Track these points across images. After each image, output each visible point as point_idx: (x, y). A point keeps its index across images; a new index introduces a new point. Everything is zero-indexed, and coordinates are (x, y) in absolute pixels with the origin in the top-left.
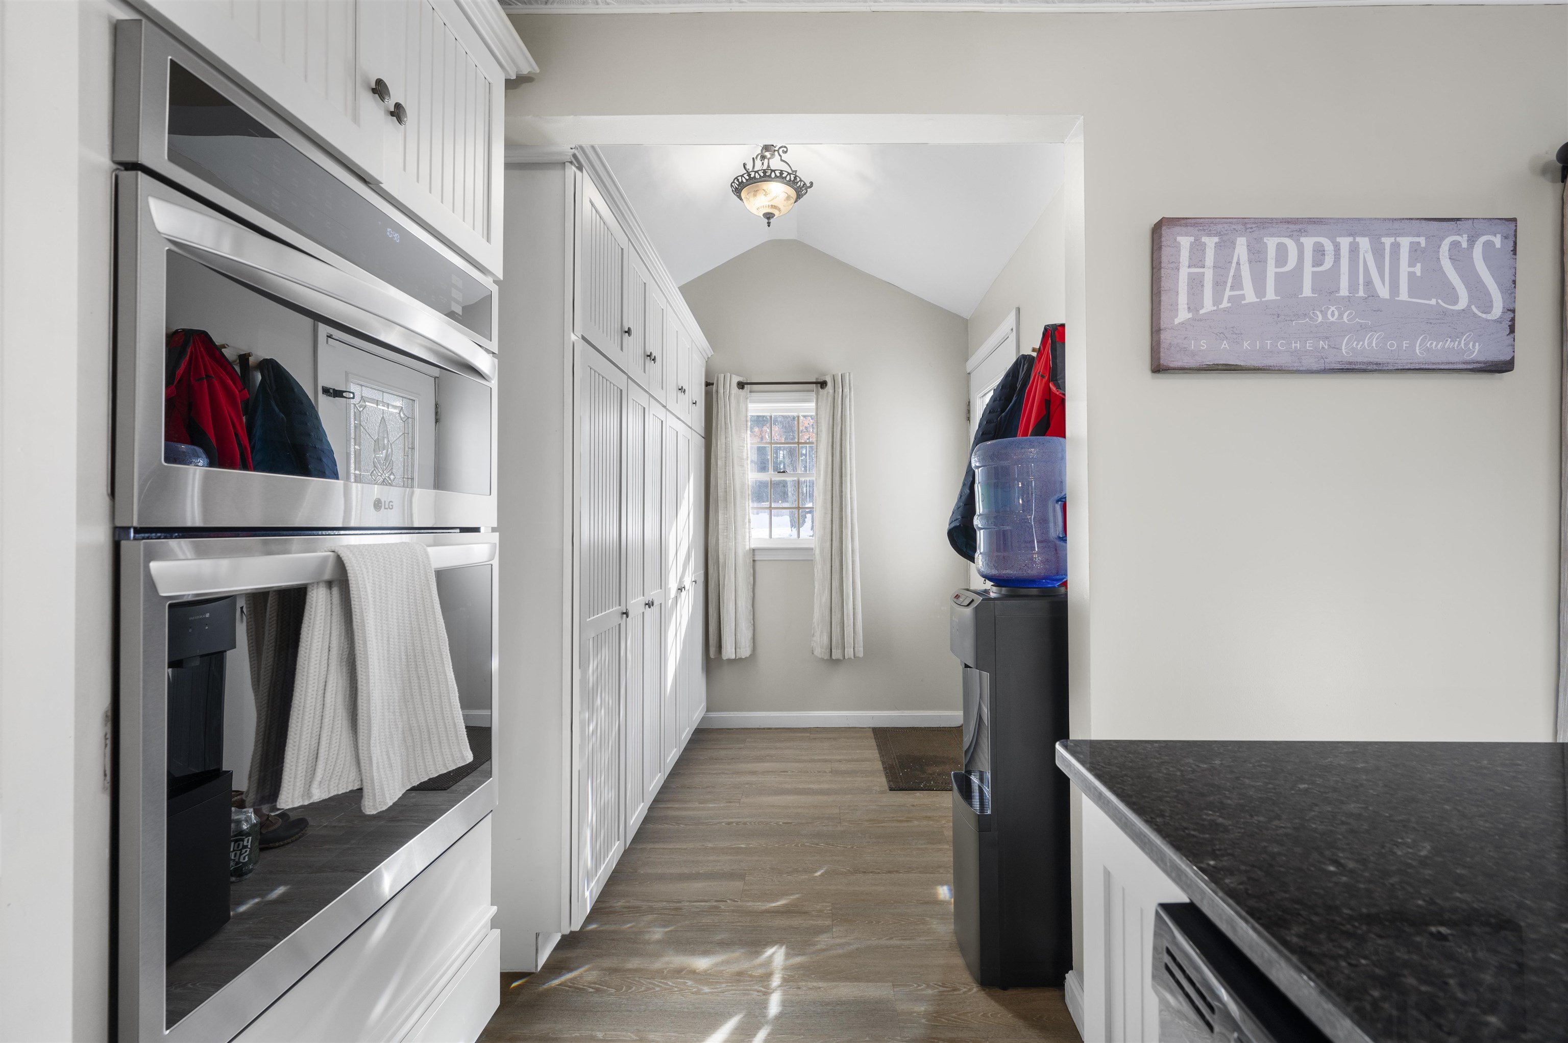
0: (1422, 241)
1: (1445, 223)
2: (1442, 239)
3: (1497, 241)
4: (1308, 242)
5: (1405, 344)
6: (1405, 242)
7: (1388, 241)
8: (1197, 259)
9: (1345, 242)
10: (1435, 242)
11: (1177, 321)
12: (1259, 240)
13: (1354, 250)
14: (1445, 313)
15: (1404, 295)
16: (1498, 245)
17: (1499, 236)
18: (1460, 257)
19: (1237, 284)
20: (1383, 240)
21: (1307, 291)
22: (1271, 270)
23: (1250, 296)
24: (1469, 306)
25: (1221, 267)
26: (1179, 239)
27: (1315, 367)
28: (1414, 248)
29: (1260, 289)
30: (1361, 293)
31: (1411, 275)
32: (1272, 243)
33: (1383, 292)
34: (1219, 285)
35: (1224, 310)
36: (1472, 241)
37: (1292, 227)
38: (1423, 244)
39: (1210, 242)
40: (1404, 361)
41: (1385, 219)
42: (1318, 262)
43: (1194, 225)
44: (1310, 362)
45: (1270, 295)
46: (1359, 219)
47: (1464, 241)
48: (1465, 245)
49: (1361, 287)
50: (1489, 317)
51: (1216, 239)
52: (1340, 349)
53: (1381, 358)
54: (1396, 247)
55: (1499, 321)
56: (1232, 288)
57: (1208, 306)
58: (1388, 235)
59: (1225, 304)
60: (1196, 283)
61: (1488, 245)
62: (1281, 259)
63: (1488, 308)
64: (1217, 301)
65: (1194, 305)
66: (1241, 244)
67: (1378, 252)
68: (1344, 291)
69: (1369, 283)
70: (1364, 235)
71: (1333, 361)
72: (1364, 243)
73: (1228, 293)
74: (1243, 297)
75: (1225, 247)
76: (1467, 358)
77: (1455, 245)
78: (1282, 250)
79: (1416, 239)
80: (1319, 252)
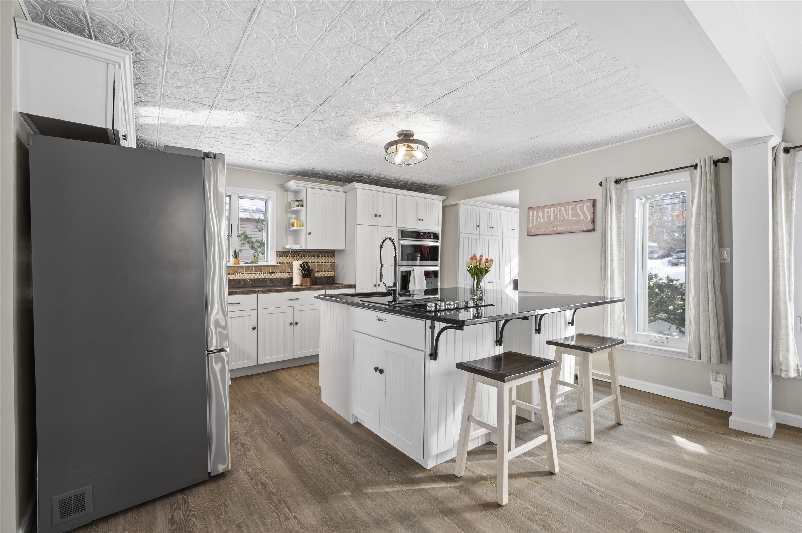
0: (574, 206)
1: (578, 202)
2: (578, 205)
3: (589, 204)
4: (552, 209)
5: (570, 227)
6: (570, 207)
7: (567, 207)
8: (533, 215)
9: (559, 208)
10: (576, 206)
11: (530, 227)
12: (544, 210)
13: (560, 210)
14: (578, 220)
15: (570, 218)
16: (589, 205)
17: (589, 203)
18: (581, 209)
19: (540, 219)
20: (566, 207)
21: (552, 219)
22: (546, 215)
23: (542, 221)
24: (583, 218)
25: (537, 216)
26: (530, 212)
27: (554, 233)
28: (572, 208)
29: (544, 219)
30: (562, 218)
31: (572, 213)
32: (546, 210)
33: (566, 217)
34: (537, 219)
35: (538, 224)
36: (583, 205)
37: (549, 207)
38: (574, 207)
39: (535, 211)
40: (570, 231)
41: (566, 203)
42: (554, 213)
43: (533, 209)
44: (552, 232)
45: (546, 220)
46: (561, 203)
47: (582, 205)
48: (582, 206)
49: (562, 217)
50: (587, 220)
51: (536, 211)
52: (558, 230)
53: (566, 231)
54: (569, 208)
55: (589, 221)
56: (539, 220)
57: (535, 223)
58: (567, 206)
59: (538, 223)
60: (533, 219)
61: (587, 205)
62: (548, 213)
63: (587, 219)
64: (536, 222)
65: (532, 224)
66: (541, 211)
67: (565, 209)
68: (558, 218)
69: (563, 216)
70: (562, 207)
71: (557, 232)
72: (562, 208)
73: (538, 221)
74: (541, 221)
75: (538, 212)
76: (583, 229)
77: (580, 206)
78: (548, 211)
79: (573, 206)
80: (554, 211)
